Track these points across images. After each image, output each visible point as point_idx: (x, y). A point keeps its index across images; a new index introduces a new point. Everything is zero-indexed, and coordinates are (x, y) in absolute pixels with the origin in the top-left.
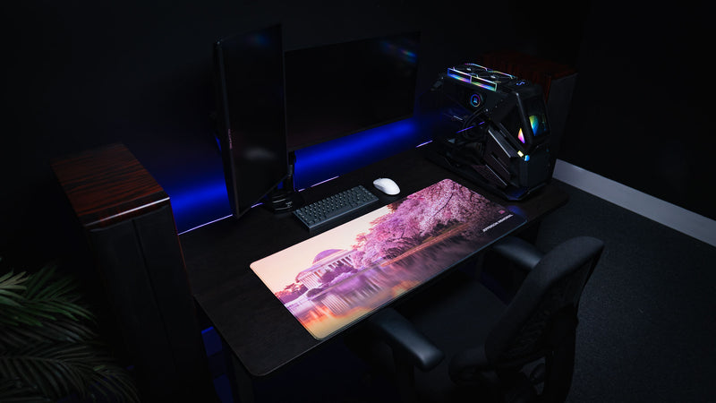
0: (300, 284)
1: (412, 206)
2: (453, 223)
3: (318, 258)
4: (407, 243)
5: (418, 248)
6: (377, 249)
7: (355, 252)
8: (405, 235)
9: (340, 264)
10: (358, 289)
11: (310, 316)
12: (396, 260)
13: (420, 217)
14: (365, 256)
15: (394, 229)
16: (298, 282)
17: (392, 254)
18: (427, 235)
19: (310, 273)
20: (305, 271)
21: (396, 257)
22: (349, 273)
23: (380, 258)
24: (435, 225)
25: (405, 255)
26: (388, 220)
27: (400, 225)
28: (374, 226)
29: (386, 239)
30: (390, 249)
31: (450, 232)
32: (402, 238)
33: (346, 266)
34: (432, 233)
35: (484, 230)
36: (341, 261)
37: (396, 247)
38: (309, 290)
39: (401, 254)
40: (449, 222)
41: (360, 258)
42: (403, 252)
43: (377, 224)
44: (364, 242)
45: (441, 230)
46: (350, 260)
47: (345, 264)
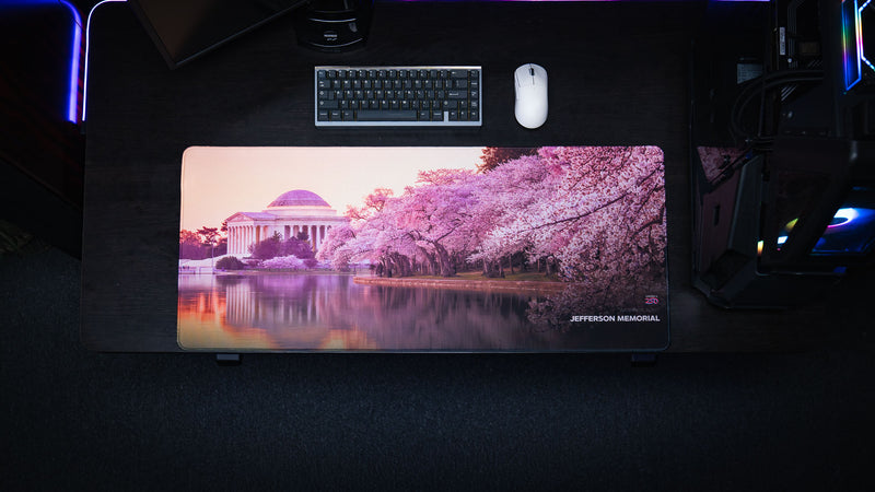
0: (224, 235)
1: (524, 179)
2: (549, 266)
3: (284, 200)
5: (438, 283)
6: (379, 240)
7: (343, 225)
8: (444, 242)
9: (303, 235)
12: (385, 282)
13: (510, 213)
14: (351, 243)
15: (442, 217)
16: (224, 229)
17: (392, 264)
18: (479, 265)
19: (251, 223)
20: (247, 215)
21: (390, 275)
22: (301, 261)
23: (367, 261)
24: (515, 250)
25: (407, 282)
26: (453, 187)
27: (463, 210)
28: (420, 184)
29: (411, 228)
30: (397, 254)
31: (518, 283)
32: (436, 243)
33: (307, 245)
34: (490, 265)
35: (575, 319)
36: (310, 229)
37: (410, 256)
38: (227, 256)
39: (402, 276)
40: (543, 260)
41: (339, 243)
42: (410, 274)
43: (429, 183)
44: (373, 212)
45: (509, 270)
46: (322, 236)
47: (310, 238)
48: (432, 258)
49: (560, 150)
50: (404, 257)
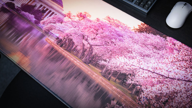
1: (152, 44)
5: (78, 62)
12: (57, 47)
13: (134, 55)
18: (102, 67)
21: (61, 46)
22: (34, 19)
23: (58, 35)
24: (124, 72)
25: (65, 53)
26: (117, 29)
27: (114, 40)
28: (104, 21)
29: (86, 33)
30: (71, 40)
31: (114, 88)
32: (91, 46)
33: (42, 15)
34: (107, 71)
36: (48, 11)
37: (76, 44)
38: (13, 2)
39: (66, 50)
40: (134, 86)
41: (54, 22)
42: (69, 51)
43: (108, 22)
44: (77, 19)
45: (114, 79)
46: (50, 16)
47: (45, 14)
48: (84, 50)
49: (178, 43)
50: (73, 43)
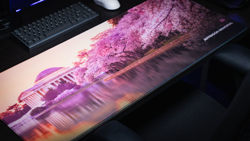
0: (23, 103)
1: (133, 20)
2: (174, 34)
3: (40, 77)
4: (129, 56)
5: (140, 61)
6: (99, 64)
7: (78, 69)
8: (127, 49)
9: (63, 82)
10: (81, 105)
11: (36, 134)
12: (118, 74)
13: (141, 30)
14: (88, 72)
15: (116, 44)
16: (21, 101)
17: (113, 68)
18: (149, 48)
19: (33, 92)
20: (27, 91)
21: (118, 71)
22: (72, 90)
23: (102, 73)
24: (157, 37)
25: (128, 68)
26: (109, 36)
27: (121, 39)
28: (95, 42)
29: (108, 54)
30: (112, 64)
31: (171, 43)
32: (124, 52)
33: (69, 83)
34: (153, 45)
35: (205, 39)
36: (63, 78)
37: (118, 61)
38: (32, 109)
39: (124, 68)
40: (170, 33)
41: (83, 75)
42: (125, 65)
43: (98, 40)
44: (85, 59)
45: (162, 42)
46: (72, 77)
47: (67, 81)
49: (135, 8)
